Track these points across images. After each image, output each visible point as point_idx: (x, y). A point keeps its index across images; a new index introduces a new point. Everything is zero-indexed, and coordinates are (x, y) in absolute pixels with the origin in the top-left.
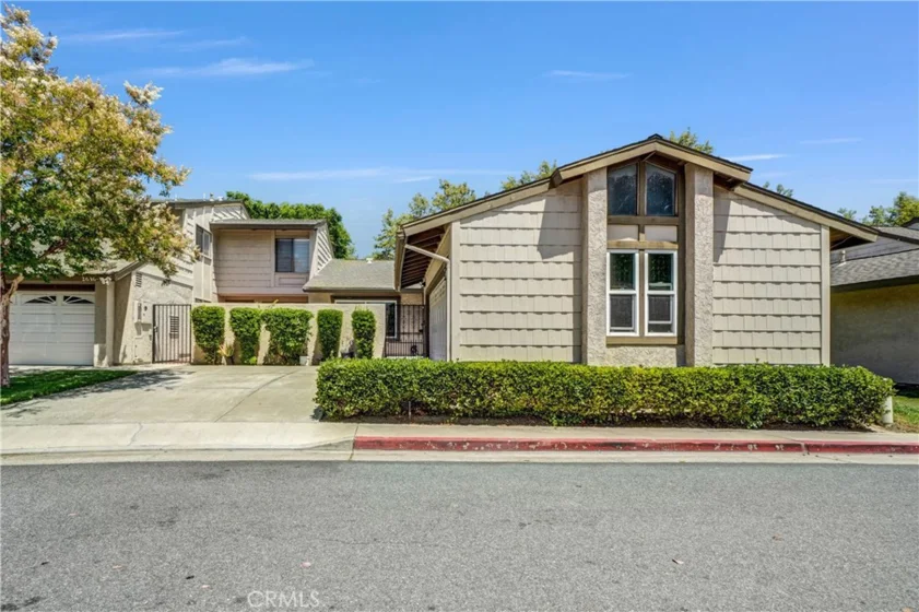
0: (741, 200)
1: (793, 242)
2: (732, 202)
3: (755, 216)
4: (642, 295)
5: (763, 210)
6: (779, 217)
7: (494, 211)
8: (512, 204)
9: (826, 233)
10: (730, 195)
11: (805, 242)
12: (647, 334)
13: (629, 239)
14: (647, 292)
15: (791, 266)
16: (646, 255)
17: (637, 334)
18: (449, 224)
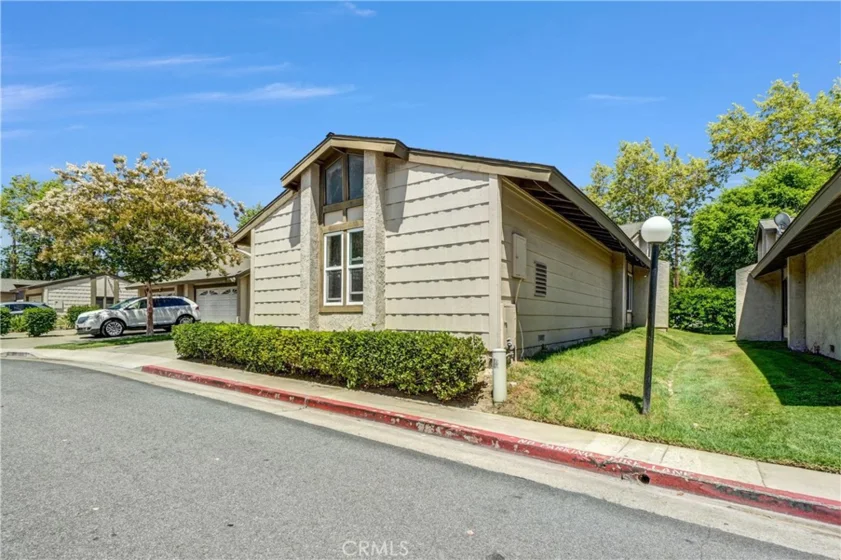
0: (418, 166)
1: (463, 199)
2: (410, 171)
3: (428, 180)
4: (345, 269)
5: (434, 173)
6: (450, 176)
7: (269, 218)
8: (277, 210)
9: (494, 183)
10: (408, 165)
11: (475, 196)
12: (349, 303)
13: (339, 223)
14: (349, 266)
15: (461, 226)
16: (348, 235)
17: (341, 304)
18: (250, 232)
